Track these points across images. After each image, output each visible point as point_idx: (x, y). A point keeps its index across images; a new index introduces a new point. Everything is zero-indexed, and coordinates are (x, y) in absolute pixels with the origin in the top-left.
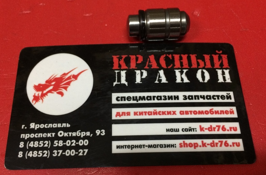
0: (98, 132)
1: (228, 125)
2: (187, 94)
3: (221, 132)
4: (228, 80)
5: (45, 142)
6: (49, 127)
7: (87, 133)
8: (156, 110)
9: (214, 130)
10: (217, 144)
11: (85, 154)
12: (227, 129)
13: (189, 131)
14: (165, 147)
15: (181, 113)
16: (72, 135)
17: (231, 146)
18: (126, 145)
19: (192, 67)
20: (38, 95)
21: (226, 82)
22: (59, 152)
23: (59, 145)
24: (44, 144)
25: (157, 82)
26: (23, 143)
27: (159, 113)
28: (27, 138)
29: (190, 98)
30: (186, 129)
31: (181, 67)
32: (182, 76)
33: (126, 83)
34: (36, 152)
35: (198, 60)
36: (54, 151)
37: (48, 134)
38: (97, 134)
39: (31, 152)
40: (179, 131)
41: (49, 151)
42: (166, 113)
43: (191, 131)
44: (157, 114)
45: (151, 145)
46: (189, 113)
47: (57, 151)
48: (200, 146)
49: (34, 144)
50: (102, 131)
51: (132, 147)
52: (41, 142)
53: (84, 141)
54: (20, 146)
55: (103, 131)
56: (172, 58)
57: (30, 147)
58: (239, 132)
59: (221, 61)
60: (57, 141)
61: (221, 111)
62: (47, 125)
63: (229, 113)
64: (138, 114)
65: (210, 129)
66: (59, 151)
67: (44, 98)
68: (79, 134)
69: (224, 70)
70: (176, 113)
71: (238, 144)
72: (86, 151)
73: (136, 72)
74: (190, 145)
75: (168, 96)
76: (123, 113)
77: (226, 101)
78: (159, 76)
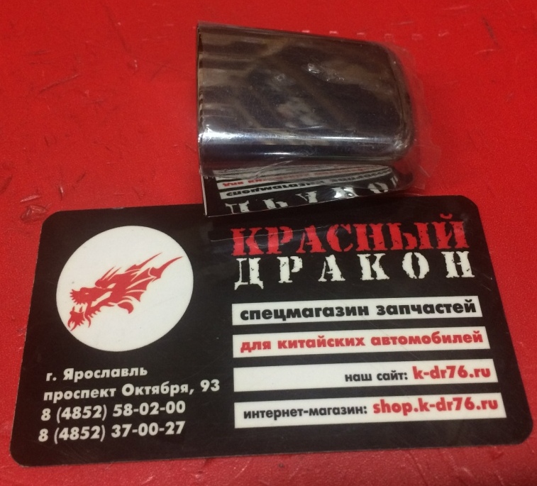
0: (205, 385)
1: (470, 365)
2: (386, 302)
3: (457, 380)
4: (468, 274)
5: (95, 408)
6: (103, 376)
7: (182, 386)
8: (323, 336)
9: (443, 377)
10: (450, 404)
11: (179, 431)
12: (469, 374)
13: (393, 379)
14: (344, 413)
15: (375, 341)
16: (151, 391)
17: (478, 408)
18: (264, 411)
19: (392, 249)
20: (81, 310)
21: (463, 276)
22: (125, 429)
23: (125, 414)
24: (93, 412)
25: (322, 279)
26: (48, 410)
27: (330, 343)
28: (58, 401)
29: (392, 310)
30: (385, 374)
31: (370, 250)
32: (374, 266)
33: (261, 284)
34: (77, 429)
35: (404, 234)
36: (114, 427)
37: (102, 390)
38: (203, 388)
39: (66, 430)
40: (370, 379)
41: (103, 427)
42: (344, 342)
43: (397, 379)
44: (324, 346)
45: (316, 410)
46: (391, 341)
47: (121, 426)
48: (416, 410)
49: (72, 412)
50: (213, 381)
51: (276, 414)
52: (87, 409)
53: (176, 404)
54: (43, 418)
55: (216, 382)
56: (351, 231)
57: (63, 419)
58: (493, 378)
59: (450, 234)
60: (120, 406)
61: (455, 337)
62: (98, 371)
63: (473, 339)
64: (287, 344)
65: (435, 374)
66: (124, 426)
67: (92, 317)
68: (165, 390)
69: (459, 253)
70: (364, 341)
71: (493, 404)
72: (181, 424)
73: (279, 261)
74: (396, 408)
75: (347, 308)
76: (255, 344)
77: (464, 315)
78: (327, 267)
